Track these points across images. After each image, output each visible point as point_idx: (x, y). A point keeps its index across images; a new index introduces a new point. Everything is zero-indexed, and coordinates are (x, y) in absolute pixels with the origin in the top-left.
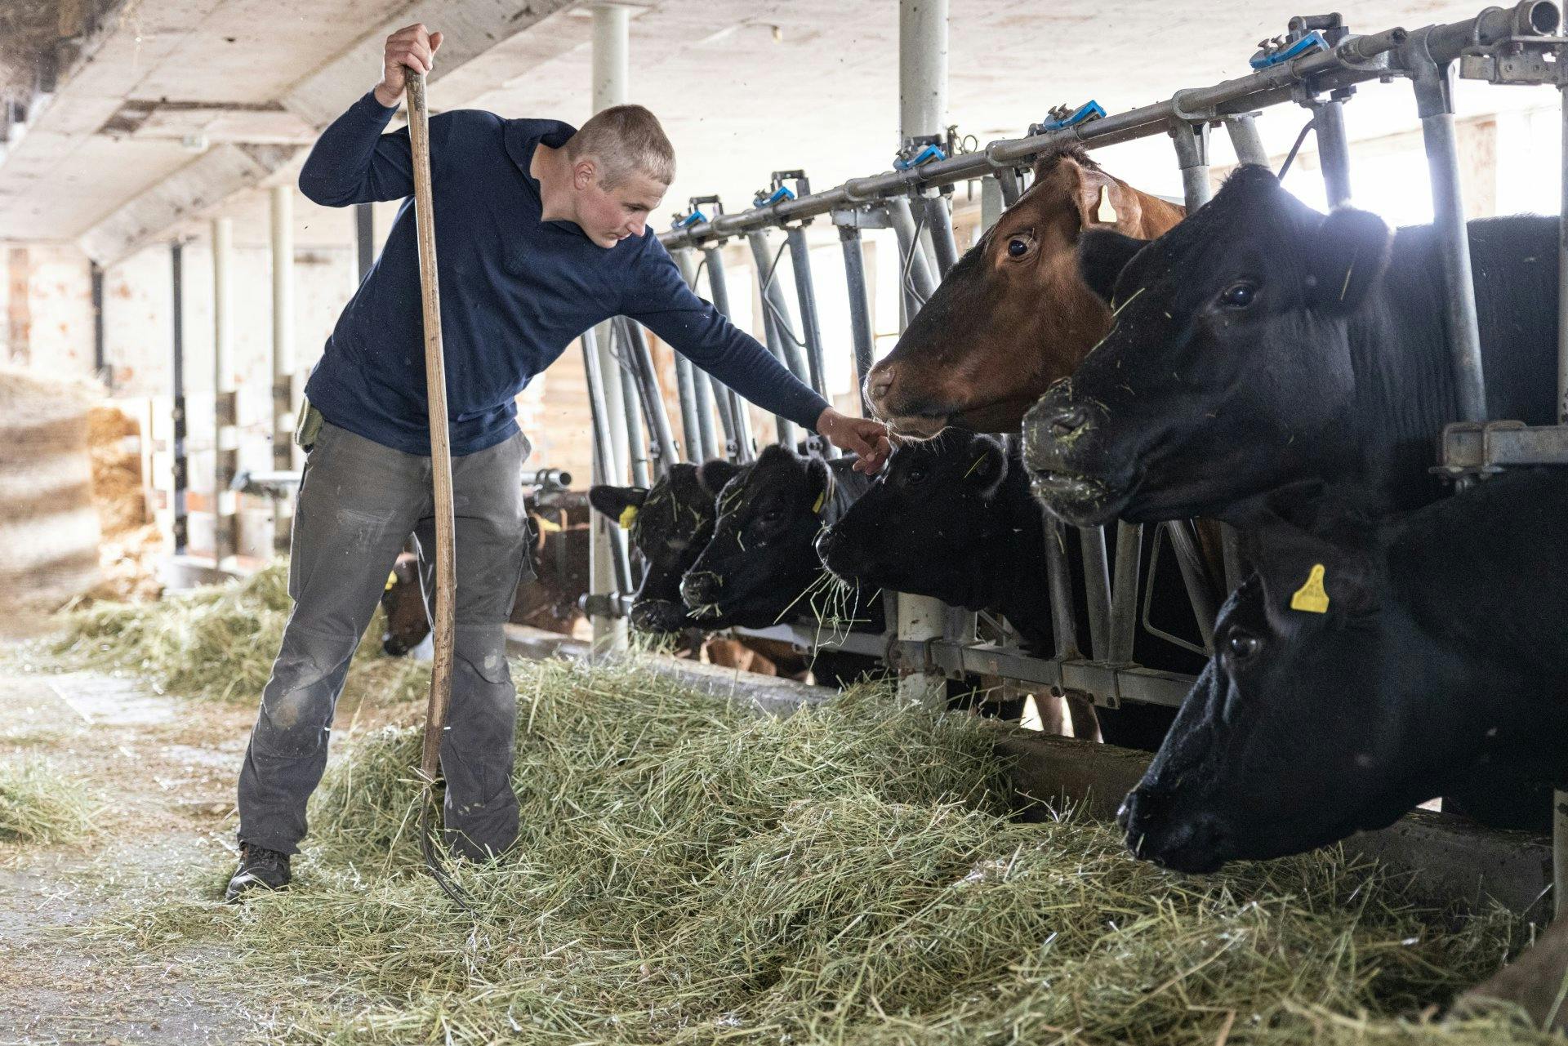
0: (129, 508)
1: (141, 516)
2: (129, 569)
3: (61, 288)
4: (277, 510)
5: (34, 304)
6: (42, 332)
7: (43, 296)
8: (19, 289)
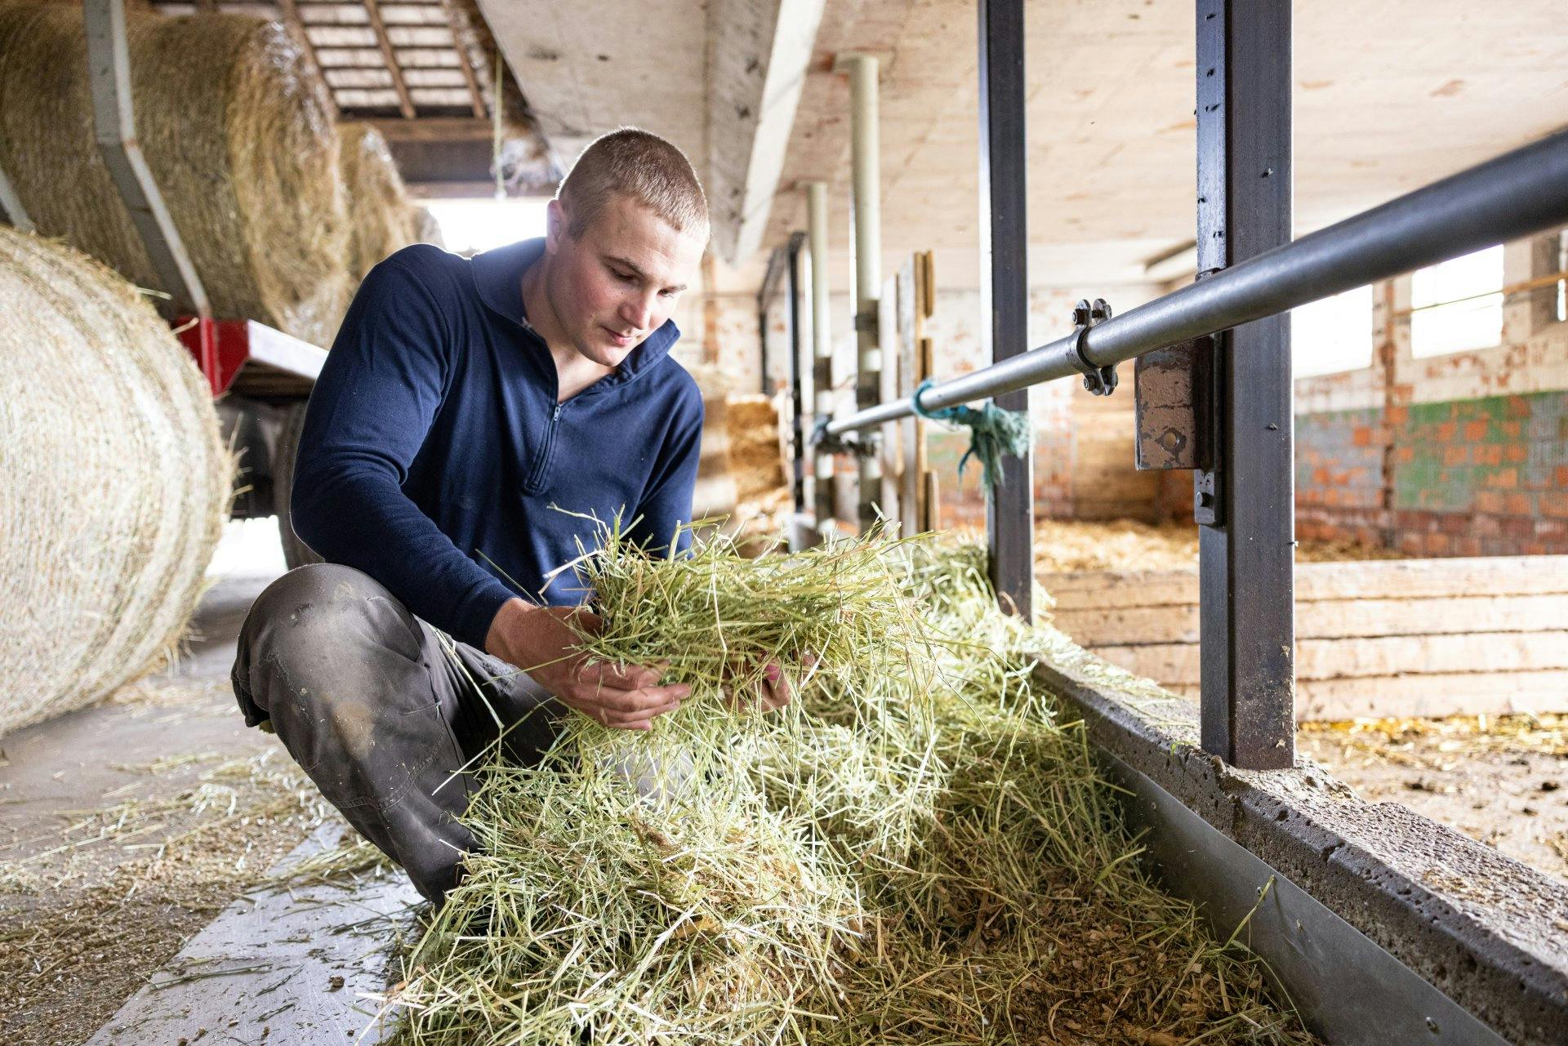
0: (770, 474)
1: (779, 481)
2: (763, 524)
3: (739, 326)
4: (862, 470)
5: (721, 338)
6: (726, 354)
7: (726, 332)
8: (711, 327)
